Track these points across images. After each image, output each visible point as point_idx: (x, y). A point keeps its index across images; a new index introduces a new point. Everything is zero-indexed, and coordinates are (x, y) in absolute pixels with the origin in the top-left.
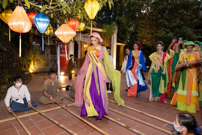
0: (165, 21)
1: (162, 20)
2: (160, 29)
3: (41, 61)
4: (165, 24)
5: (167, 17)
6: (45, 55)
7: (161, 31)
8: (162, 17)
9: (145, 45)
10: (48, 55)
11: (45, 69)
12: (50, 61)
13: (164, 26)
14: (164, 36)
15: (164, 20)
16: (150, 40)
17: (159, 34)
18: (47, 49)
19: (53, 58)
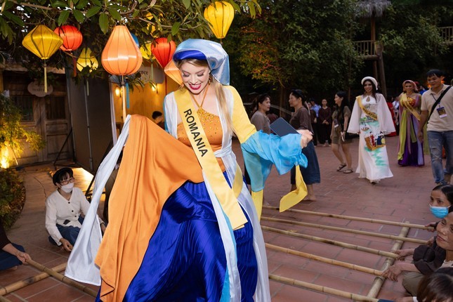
0: (299, 27)
1: (292, 26)
2: (290, 45)
3: (26, 138)
4: (299, 32)
5: (302, 19)
6: (33, 121)
7: (293, 49)
8: (292, 19)
9: (260, 80)
10: (40, 121)
11: (36, 156)
12: (46, 134)
13: (298, 37)
14: (301, 58)
15: (296, 24)
16: (270, 68)
17: (290, 55)
18: (37, 105)
19: (54, 126)
